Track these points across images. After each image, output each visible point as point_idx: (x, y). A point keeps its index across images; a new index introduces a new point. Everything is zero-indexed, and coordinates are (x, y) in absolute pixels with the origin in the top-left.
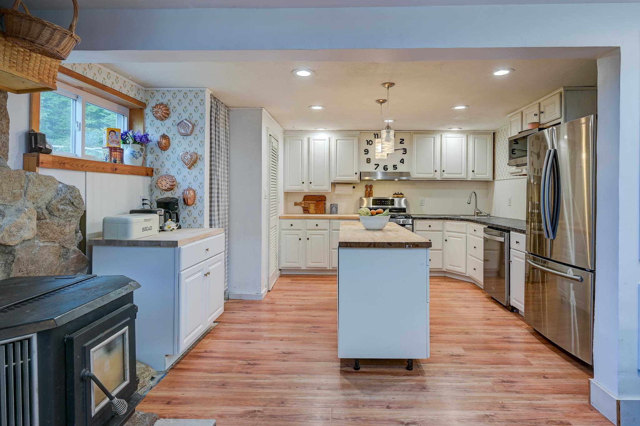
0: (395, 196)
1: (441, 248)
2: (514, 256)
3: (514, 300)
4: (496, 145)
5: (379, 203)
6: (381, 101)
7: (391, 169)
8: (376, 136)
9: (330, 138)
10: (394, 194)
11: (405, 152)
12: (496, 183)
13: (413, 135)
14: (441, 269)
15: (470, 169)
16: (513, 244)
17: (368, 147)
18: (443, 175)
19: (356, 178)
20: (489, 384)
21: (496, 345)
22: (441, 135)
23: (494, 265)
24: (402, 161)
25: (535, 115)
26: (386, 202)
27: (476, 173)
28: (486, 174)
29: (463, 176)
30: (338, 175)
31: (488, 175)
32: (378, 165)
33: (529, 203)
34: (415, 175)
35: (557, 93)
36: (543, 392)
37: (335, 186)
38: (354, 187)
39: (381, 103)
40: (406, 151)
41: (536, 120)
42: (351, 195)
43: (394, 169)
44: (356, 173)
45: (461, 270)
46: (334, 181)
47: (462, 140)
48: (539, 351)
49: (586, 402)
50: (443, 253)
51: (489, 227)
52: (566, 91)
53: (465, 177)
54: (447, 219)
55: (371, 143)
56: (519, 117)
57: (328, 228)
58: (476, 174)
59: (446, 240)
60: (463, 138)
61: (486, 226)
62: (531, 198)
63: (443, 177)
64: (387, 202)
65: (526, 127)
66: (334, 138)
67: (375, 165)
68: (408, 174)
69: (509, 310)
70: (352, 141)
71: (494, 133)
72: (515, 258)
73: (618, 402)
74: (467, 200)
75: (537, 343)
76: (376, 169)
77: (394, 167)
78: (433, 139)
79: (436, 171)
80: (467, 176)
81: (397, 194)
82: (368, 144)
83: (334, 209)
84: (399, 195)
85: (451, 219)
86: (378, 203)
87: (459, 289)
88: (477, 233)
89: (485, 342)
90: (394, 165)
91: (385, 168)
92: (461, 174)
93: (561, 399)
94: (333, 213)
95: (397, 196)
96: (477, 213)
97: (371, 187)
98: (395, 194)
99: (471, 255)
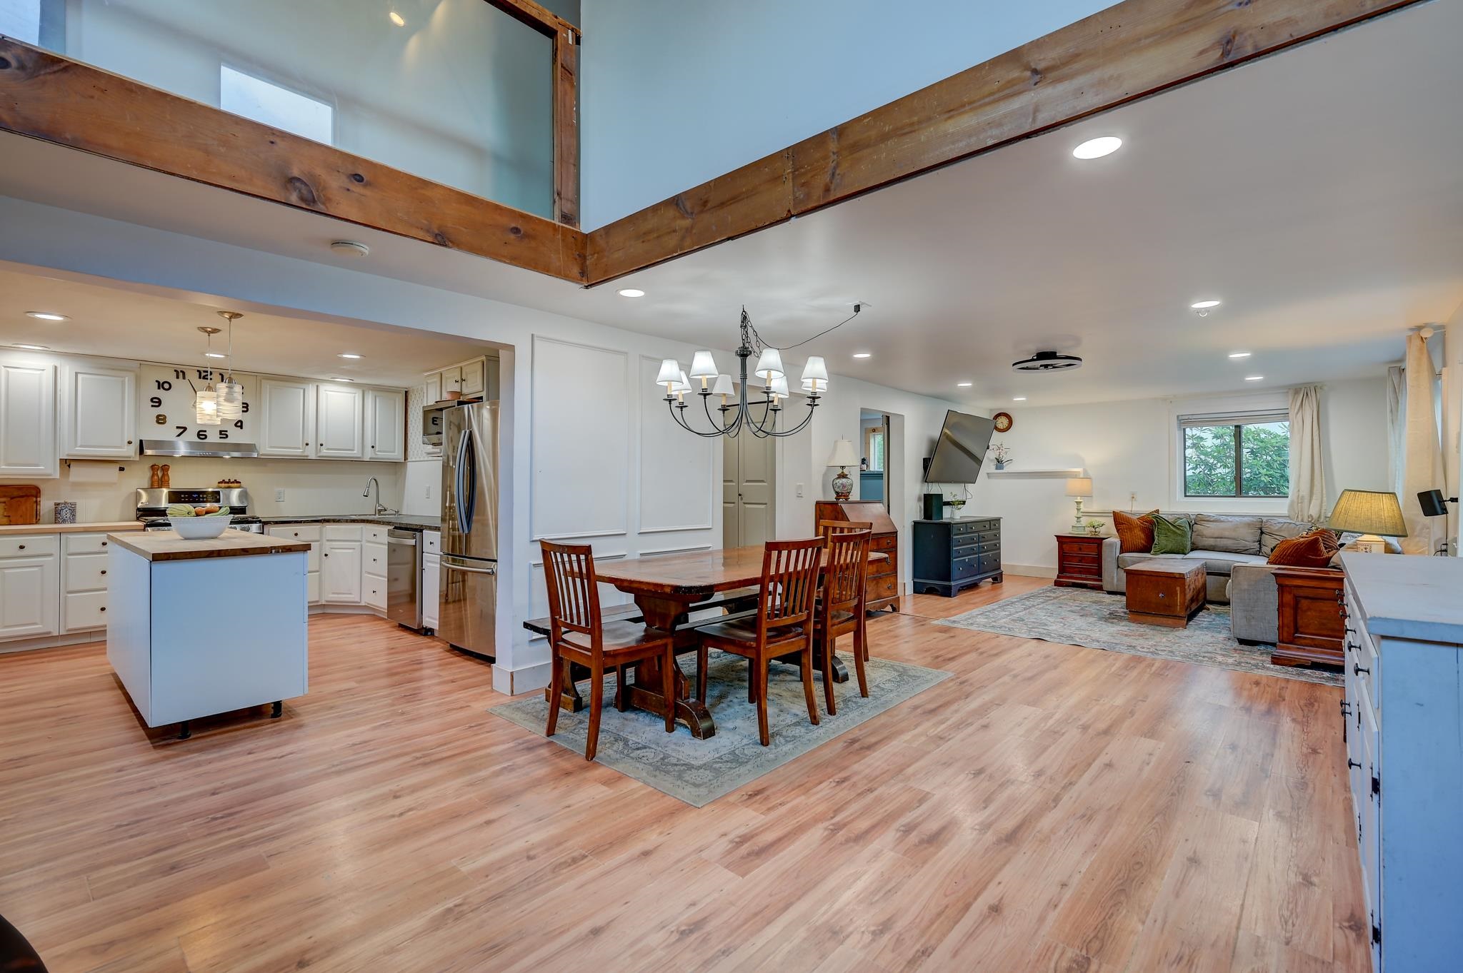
0: (223, 485)
1: (317, 569)
2: (428, 561)
3: (427, 619)
4: (409, 410)
5: (185, 498)
6: (209, 329)
7: (213, 437)
8: (181, 374)
9: (56, 367)
10: (219, 483)
11: (245, 409)
12: (409, 465)
13: (263, 381)
14: (317, 602)
15: (369, 443)
16: (427, 547)
17: (161, 394)
18: (320, 451)
19: (131, 451)
20: (390, 701)
21: (399, 670)
22: (317, 386)
23: (404, 586)
24: (239, 424)
25: (456, 381)
26: (201, 496)
27: (377, 449)
28: (394, 452)
29: (356, 453)
30: (79, 444)
31: (396, 454)
32: (185, 429)
33: (446, 494)
34: (266, 448)
35: (479, 361)
36: (450, 692)
37: (69, 466)
38: (122, 469)
39: (209, 333)
40: (247, 407)
41: (456, 388)
42: (115, 484)
43: (220, 438)
44: (130, 443)
45: (353, 597)
46: (68, 455)
47: (354, 397)
48: (451, 663)
49: (490, 688)
50: (320, 576)
51: (395, 528)
52: (488, 360)
53: (360, 455)
54: (328, 521)
55: (166, 386)
56: (437, 379)
57: (55, 550)
58: (378, 451)
59: (326, 555)
60: (357, 395)
61: (391, 528)
62: (450, 487)
63: (321, 454)
64: (205, 496)
65: (446, 396)
66: (67, 368)
67: (178, 427)
68: (251, 447)
69: (421, 635)
70: (121, 379)
71: (406, 392)
72: (429, 564)
73: (512, 674)
74: (362, 491)
75: (451, 657)
76: (179, 435)
77: (221, 434)
78: (302, 391)
79: (307, 444)
80: (363, 454)
81: (226, 482)
82: (159, 388)
83: (63, 513)
84: (230, 484)
85: (334, 521)
86: (183, 498)
87: (349, 624)
88: (378, 539)
89: (388, 669)
90: (221, 432)
91: (201, 435)
92: (353, 450)
93: (465, 693)
94: (64, 521)
95: (227, 485)
96: (380, 511)
97: (165, 469)
98: (223, 482)
99: (369, 573)
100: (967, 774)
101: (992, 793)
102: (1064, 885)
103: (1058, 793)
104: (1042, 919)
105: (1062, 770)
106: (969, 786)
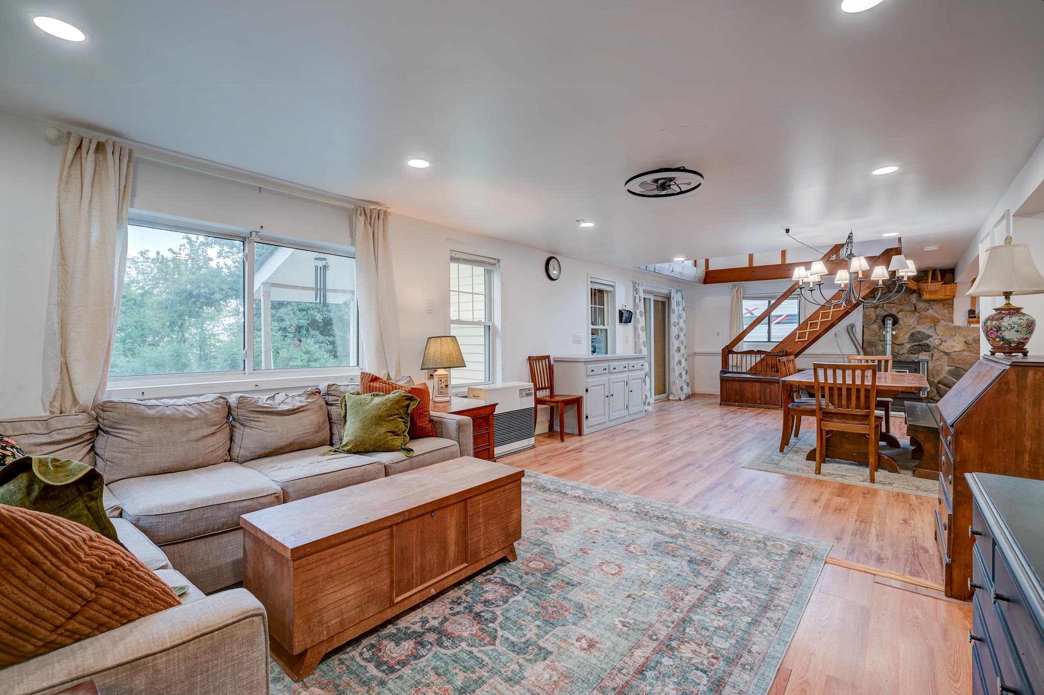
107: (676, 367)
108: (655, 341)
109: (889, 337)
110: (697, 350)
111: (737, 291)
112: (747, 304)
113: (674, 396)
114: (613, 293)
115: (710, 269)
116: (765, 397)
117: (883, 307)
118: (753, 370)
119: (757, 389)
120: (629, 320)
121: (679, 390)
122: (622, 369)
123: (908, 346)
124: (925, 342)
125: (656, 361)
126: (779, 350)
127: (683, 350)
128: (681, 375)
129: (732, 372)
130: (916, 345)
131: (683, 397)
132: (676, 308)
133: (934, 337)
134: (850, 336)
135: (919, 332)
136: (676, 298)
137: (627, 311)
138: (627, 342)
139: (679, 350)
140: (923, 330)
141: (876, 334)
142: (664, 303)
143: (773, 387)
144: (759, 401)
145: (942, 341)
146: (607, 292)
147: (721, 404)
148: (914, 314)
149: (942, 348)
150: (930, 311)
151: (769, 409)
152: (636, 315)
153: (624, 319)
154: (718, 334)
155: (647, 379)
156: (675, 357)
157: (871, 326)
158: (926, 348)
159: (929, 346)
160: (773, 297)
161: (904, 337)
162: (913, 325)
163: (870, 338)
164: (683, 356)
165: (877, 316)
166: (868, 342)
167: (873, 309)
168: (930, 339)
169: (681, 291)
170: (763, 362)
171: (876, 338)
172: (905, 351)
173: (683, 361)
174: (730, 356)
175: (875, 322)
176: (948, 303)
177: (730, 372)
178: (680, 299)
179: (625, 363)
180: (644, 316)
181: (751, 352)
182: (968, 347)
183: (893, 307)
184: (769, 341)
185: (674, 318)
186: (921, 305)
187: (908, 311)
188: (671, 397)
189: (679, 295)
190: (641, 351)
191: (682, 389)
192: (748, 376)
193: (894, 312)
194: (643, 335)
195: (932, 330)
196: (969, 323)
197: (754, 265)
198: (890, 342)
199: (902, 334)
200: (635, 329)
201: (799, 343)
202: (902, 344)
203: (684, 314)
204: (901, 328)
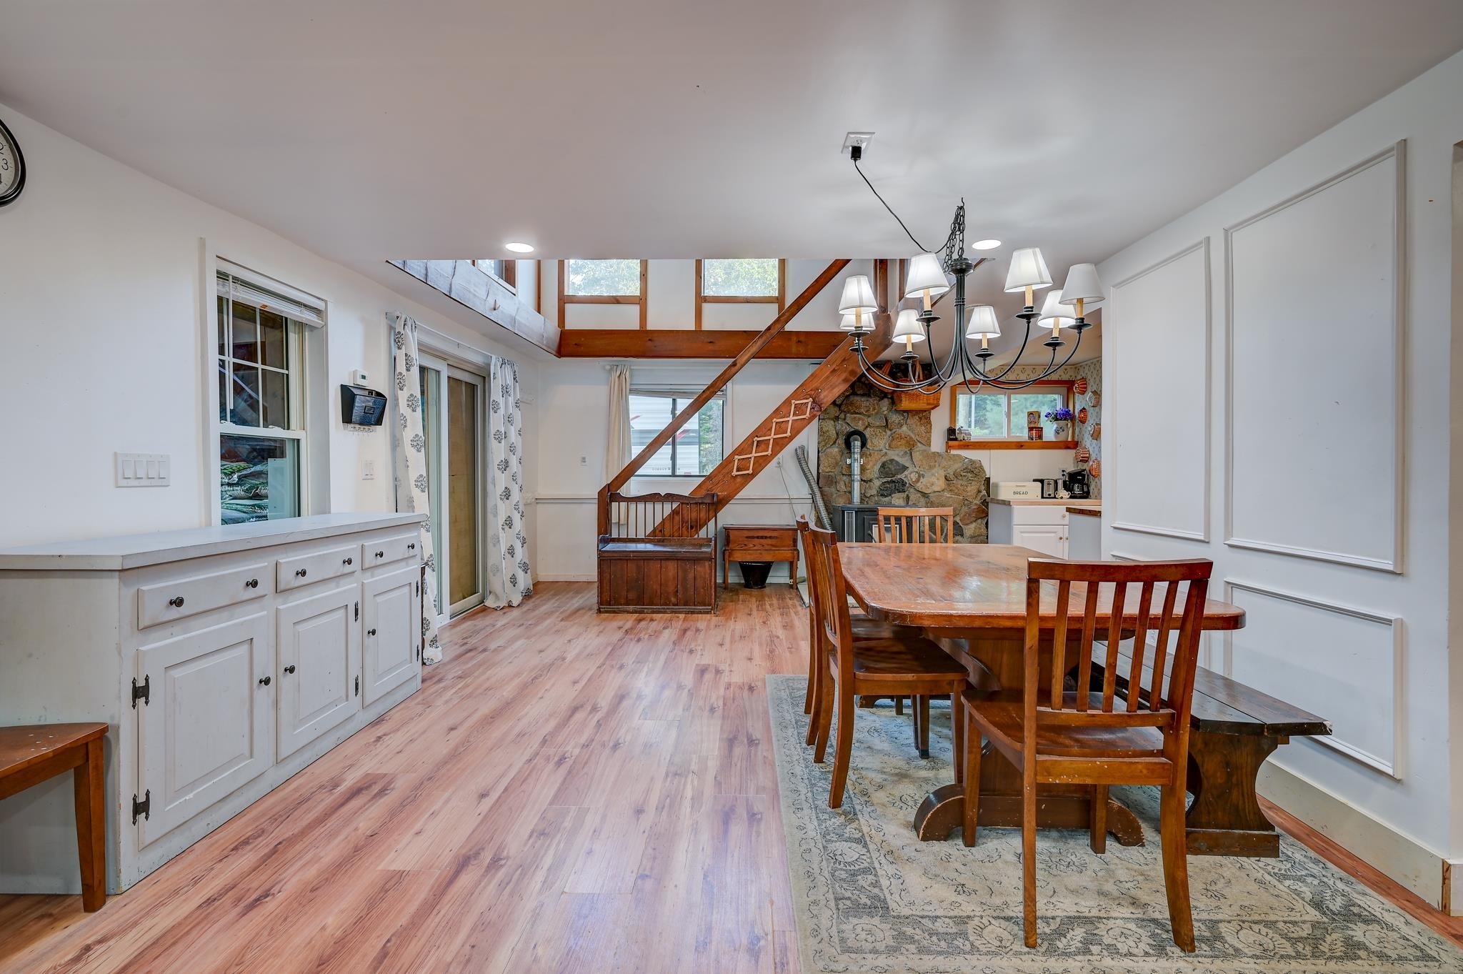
100: (625, 742)
101: (597, 733)
102: (542, 698)
103: (542, 748)
104: (553, 685)
105: (537, 773)
106: (618, 734)
107: (502, 535)
108: (451, 475)
109: (856, 469)
110: (543, 492)
111: (619, 377)
112: (637, 404)
113: (497, 597)
114: (319, 333)
115: (567, 327)
116: (685, 589)
117: (845, 419)
118: (658, 535)
119: (671, 574)
120: (374, 417)
121: (508, 585)
122: (337, 568)
123: (877, 483)
124: (899, 477)
125: (453, 522)
126: (703, 492)
127: (516, 496)
128: (511, 551)
129: (619, 540)
130: (888, 482)
131: (516, 600)
132: (501, 401)
133: (910, 469)
134: (801, 465)
135: (892, 460)
136: (501, 377)
137: (371, 392)
138: (368, 477)
139: (507, 494)
140: (896, 458)
141: (837, 463)
142: (472, 388)
143: (699, 569)
144: (673, 600)
145: (919, 477)
146: (301, 326)
147: (599, 611)
148: (885, 432)
149: (919, 486)
150: (904, 428)
151: (693, 613)
152: (396, 405)
153: (357, 412)
154: (584, 460)
155: (430, 577)
156: (498, 510)
157: (828, 450)
158: (900, 487)
159: (904, 484)
160: (684, 394)
161: (874, 470)
162: (885, 450)
163: (828, 470)
164: (516, 507)
165: (837, 434)
166: (825, 477)
167: (832, 422)
168: (906, 473)
169: (512, 365)
170: (676, 517)
171: (837, 471)
172: (874, 492)
173: (516, 518)
174: (614, 505)
175: (835, 442)
176: (923, 415)
177: (613, 540)
178: (510, 381)
179: (348, 548)
180: (419, 409)
181: (653, 498)
182: (949, 485)
183: (859, 419)
184: (674, 475)
185: (496, 422)
186: (895, 418)
187: (878, 427)
188: (490, 602)
189: (508, 371)
190: (411, 505)
191: (514, 581)
192: (650, 547)
193: (860, 427)
194: (416, 463)
195: (908, 457)
196: (949, 447)
197: (650, 327)
198: (859, 478)
199: (871, 464)
200: (395, 443)
201: (739, 480)
202: (871, 481)
203: (517, 415)
204: (870, 455)
